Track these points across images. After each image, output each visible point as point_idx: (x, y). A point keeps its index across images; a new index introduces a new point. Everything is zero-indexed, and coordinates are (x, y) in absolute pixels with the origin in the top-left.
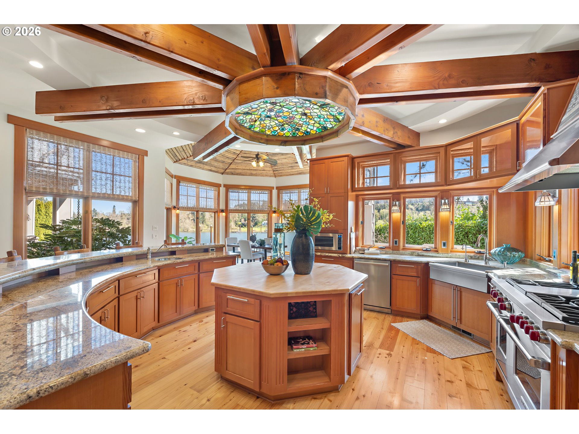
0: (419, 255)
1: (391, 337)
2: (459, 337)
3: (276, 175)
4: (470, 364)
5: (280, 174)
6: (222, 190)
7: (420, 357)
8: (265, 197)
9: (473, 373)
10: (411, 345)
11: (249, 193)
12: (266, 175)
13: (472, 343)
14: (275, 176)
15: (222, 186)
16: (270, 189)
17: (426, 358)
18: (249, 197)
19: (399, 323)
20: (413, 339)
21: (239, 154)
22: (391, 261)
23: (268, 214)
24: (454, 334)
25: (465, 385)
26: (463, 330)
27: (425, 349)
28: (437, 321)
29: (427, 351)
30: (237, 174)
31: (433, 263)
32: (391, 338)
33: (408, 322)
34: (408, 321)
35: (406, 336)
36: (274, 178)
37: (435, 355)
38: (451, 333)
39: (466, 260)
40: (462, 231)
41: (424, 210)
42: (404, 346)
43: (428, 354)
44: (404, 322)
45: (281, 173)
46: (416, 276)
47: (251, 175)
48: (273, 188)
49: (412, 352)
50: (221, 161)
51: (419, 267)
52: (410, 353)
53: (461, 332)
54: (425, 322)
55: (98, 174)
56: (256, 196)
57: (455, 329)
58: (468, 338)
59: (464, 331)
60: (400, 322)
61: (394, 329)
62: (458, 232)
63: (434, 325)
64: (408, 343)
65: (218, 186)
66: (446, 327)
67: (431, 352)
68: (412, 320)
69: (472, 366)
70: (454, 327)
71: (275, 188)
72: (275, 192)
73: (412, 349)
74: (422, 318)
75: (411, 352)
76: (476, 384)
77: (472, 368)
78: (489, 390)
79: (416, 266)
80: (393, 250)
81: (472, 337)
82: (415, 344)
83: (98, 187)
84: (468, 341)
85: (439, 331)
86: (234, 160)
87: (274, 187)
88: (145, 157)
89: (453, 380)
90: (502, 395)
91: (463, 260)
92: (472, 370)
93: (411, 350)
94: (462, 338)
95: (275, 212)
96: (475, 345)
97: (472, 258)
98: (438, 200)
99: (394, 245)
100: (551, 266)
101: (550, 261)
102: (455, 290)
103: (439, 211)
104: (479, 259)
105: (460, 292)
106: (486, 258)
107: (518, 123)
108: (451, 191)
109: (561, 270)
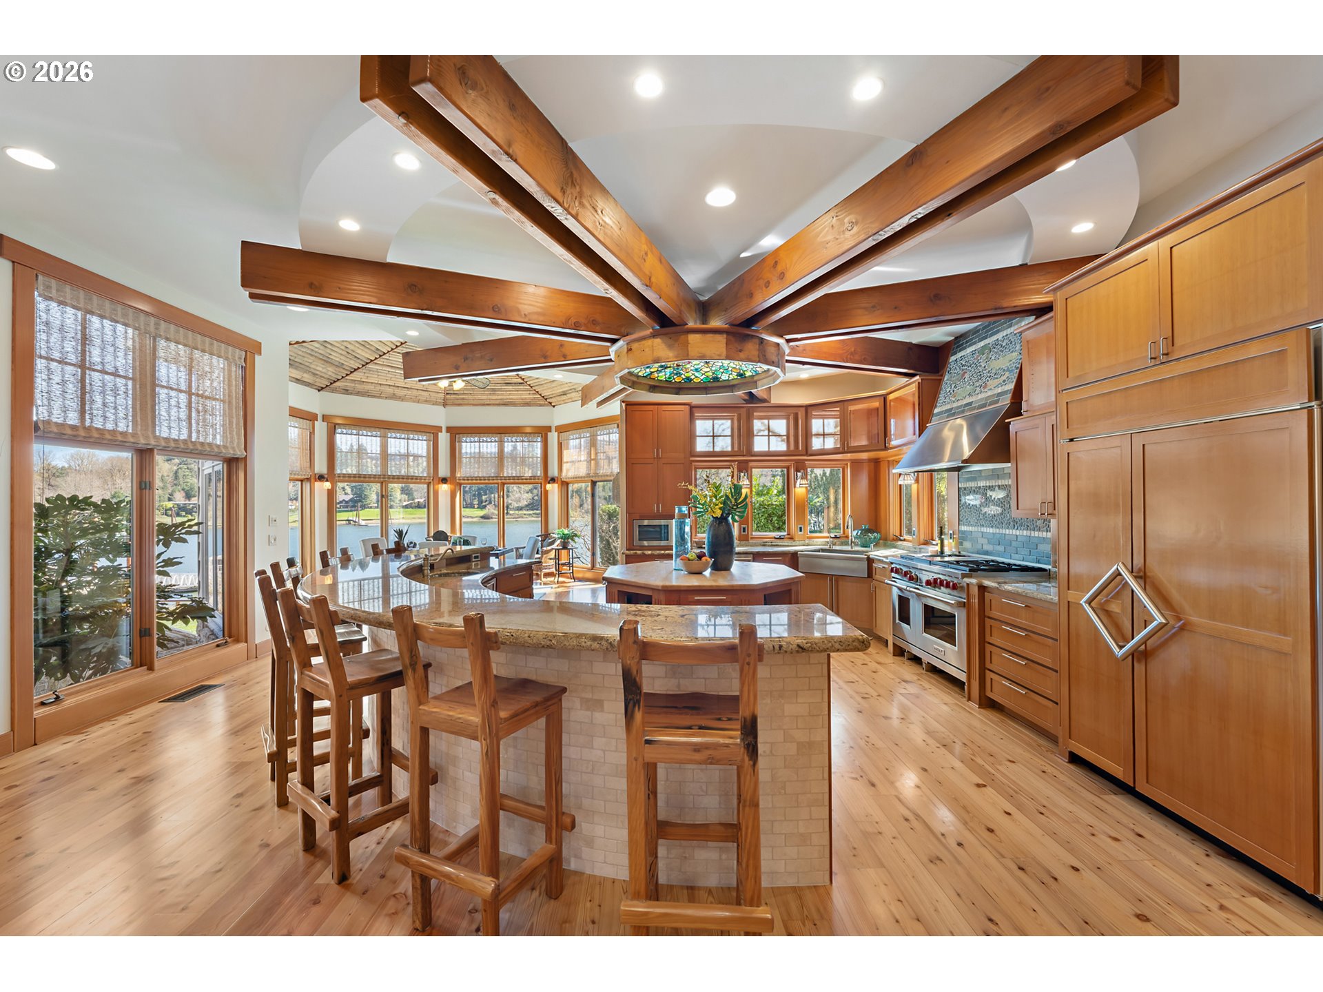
0: (772, 545)
3: (448, 402)
5: (460, 402)
6: (321, 427)
8: (420, 446)
11: (384, 438)
12: (426, 401)
14: (445, 405)
15: (320, 418)
16: (432, 432)
18: (384, 447)
21: (385, 354)
22: (754, 554)
23: (429, 484)
30: (358, 393)
31: (802, 551)
36: (442, 407)
39: (830, 546)
40: (764, 512)
45: (463, 399)
47: (393, 397)
48: (439, 429)
50: (337, 364)
51: (787, 559)
55: (173, 393)
56: (402, 444)
62: (759, 513)
65: (311, 417)
71: (444, 430)
72: (444, 438)
79: (783, 558)
80: (740, 541)
83: (173, 424)
86: (367, 363)
87: (441, 427)
88: (257, 357)
95: (444, 480)
97: (834, 544)
98: (792, 471)
99: (742, 533)
100: (910, 544)
101: (904, 540)
102: (831, 580)
103: (795, 487)
104: (842, 544)
105: (837, 581)
106: (852, 542)
107: (885, 397)
108: (806, 462)
109: (920, 547)
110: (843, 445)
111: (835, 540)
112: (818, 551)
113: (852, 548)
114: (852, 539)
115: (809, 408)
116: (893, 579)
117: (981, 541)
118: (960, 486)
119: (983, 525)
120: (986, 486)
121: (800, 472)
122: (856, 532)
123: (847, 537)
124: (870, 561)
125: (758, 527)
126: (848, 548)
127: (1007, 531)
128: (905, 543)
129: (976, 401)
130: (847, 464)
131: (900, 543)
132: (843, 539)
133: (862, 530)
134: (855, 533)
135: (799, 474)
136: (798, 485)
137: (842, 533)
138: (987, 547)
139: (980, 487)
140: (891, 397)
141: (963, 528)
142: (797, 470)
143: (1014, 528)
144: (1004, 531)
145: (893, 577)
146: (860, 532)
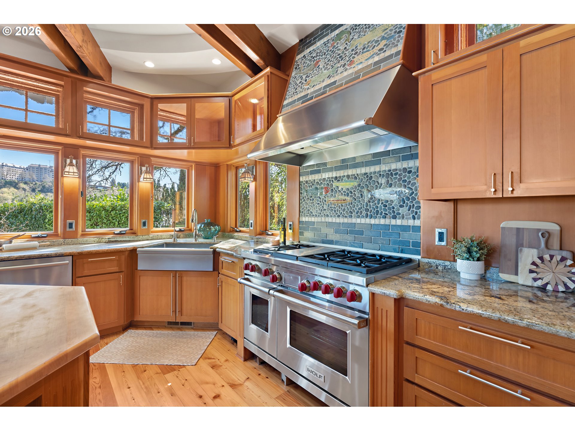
0: (110, 242)
1: (97, 386)
2: (181, 332)
4: (214, 359)
7: (162, 389)
9: (224, 367)
10: (139, 378)
13: (196, 333)
17: (169, 384)
19: (97, 354)
20: (134, 366)
22: (72, 256)
24: (174, 332)
25: (231, 389)
26: (181, 323)
27: (159, 372)
28: (146, 324)
29: (164, 374)
31: (143, 248)
32: (100, 387)
33: (109, 345)
34: (107, 344)
35: (120, 368)
37: (176, 372)
38: (170, 332)
39: (174, 239)
41: (45, 192)
42: (129, 388)
43: (168, 376)
44: (102, 347)
46: (118, 271)
49: (146, 388)
51: (123, 258)
52: (145, 393)
53: (180, 326)
54: (131, 332)
57: (173, 325)
58: (188, 329)
59: (183, 324)
60: (97, 351)
61: (94, 367)
63: (145, 331)
64: (131, 378)
66: (159, 328)
67: (169, 372)
68: (111, 338)
69: (217, 360)
70: (170, 323)
73: (143, 384)
74: (125, 328)
75: (145, 390)
76: (237, 380)
77: (218, 363)
78: (249, 377)
79: (118, 256)
80: (64, 238)
81: (192, 326)
82: (142, 372)
84: (192, 332)
85: (156, 336)
89: (217, 392)
90: (259, 375)
91: (171, 241)
92: (221, 364)
93: (143, 386)
94: (184, 332)
96: (200, 333)
97: (178, 237)
98: (136, 166)
99: (68, 229)
100: (247, 235)
101: (240, 231)
102: (175, 276)
103: (139, 181)
104: (186, 237)
105: (181, 277)
106: (196, 235)
107: (230, 97)
108: (152, 158)
109: (257, 237)
110: (189, 140)
111: (180, 234)
112: (162, 245)
113: (196, 240)
114: (196, 232)
115: (155, 100)
116: (246, 277)
117: (325, 230)
118: (301, 180)
119: (328, 215)
120: (332, 178)
121: (144, 166)
122: (200, 225)
123: (191, 230)
124: (216, 254)
125: (119, 224)
126: (192, 240)
127: (358, 221)
128: (240, 234)
129: (340, 80)
130: (192, 166)
131: (236, 234)
132: (188, 233)
133: (205, 224)
134: (198, 227)
135: (144, 169)
136: (141, 179)
137: (186, 227)
138: (333, 237)
139: (325, 179)
140: (237, 97)
141: (304, 219)
142: (142, 165)
143: (367, 217)
144: (354, 220)
145: (246, 274)
146: (203, 225)
